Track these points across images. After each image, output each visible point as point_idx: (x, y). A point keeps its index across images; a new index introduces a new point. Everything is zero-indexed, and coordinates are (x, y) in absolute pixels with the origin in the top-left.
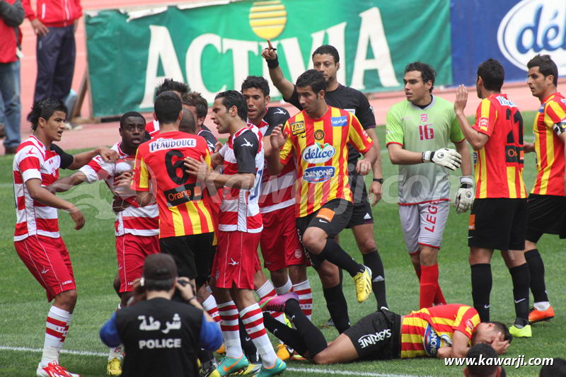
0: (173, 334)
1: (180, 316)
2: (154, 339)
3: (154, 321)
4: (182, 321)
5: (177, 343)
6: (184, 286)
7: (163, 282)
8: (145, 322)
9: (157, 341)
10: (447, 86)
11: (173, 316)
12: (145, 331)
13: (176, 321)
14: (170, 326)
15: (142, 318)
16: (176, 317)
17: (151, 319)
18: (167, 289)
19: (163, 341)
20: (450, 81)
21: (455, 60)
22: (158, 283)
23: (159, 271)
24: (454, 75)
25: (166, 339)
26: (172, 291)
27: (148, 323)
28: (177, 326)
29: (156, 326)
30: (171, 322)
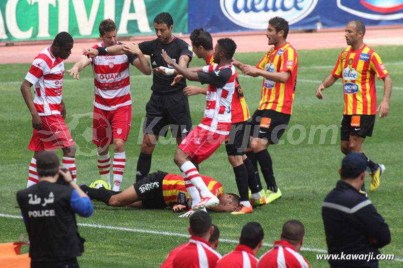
0: (49, 207)
1: (54, 194)
2: (37, 210)
3: (38, 197)
4: (55, 197)
5: (52, 213)
6: (65, 172)
7: (50, 171)
8: (32, 199)
9: (39, 212)
11: (49, 194)
12: (32, 205)
13: (51, 198)
14: (47, 201)
15: (30, 195)
16: (51, 195)
17: (36, 196)
18: (53, 175)
19: (43, 212)
20: (186, 30)
22: (47, 171)
23: (47, 163)
25: (44, 210)
26: (57, 176)
27: (34, 200)
28: (51, 201)
29: (38, 201)
30: (48, 198)
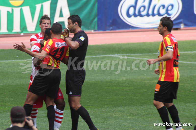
10: (95, 31)
20: (96, 28)
21: (99, 19)
24: (98, 26)
